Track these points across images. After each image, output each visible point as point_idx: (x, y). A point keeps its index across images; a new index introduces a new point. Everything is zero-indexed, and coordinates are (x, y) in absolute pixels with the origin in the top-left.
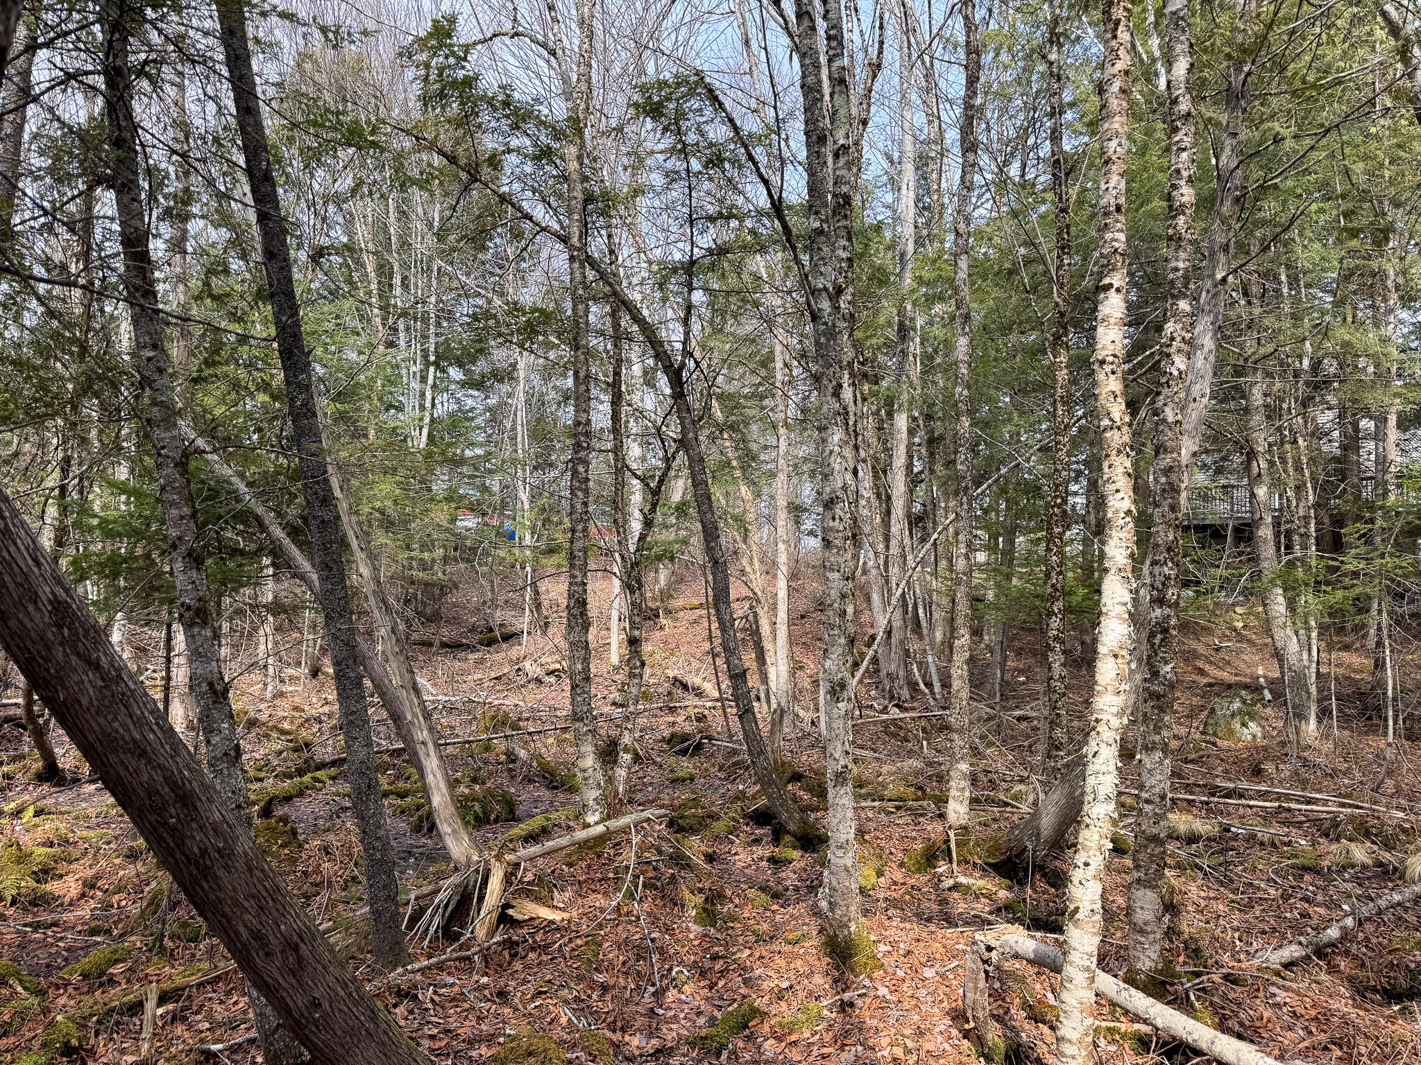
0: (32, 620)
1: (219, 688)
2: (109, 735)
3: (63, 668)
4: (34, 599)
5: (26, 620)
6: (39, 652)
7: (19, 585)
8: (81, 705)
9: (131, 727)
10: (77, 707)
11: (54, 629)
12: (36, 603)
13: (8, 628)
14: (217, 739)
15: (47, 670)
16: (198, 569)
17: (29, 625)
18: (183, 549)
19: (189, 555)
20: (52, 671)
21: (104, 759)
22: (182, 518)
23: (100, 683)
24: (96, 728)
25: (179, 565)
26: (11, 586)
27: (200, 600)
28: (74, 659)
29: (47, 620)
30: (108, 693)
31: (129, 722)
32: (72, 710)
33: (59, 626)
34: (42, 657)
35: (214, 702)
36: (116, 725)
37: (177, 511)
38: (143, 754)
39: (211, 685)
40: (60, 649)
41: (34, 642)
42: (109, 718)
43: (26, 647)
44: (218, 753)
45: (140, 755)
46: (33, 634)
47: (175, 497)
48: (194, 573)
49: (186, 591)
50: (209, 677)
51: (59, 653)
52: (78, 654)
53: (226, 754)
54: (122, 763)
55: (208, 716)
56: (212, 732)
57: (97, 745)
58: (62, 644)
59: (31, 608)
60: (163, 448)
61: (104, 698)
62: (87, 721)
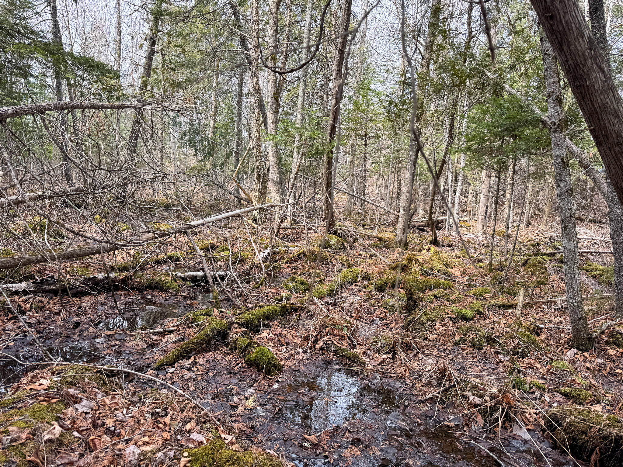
0: (580, 46)
1: (566, 161)
2: (604, 105)
3: (590, 70)
4: (583, 36)
5: (578, 46)
6: (581, 61)
7: (577, 28)
8: (595, 88)
9: (614, 102)
10: (593, 89)
11: (588, 51)
12: (583, 38)
13: (570, 50)
14: (563, 184)
15: (583, 71)
16: (560, 106)
17: (579, 48)
18: (554, 97)
19: (557, 99)
20: (585, 71)
21: (600, 117)
22: (554, 82)
23: (604, 79)
24: (599, 101)
25: (552, 104)
26: (574, 29)
27: (560, 120)
28: (595, 66)
29: (586, 46)
30: (606, 84)
31: (613, 99)
32: (590, 91)
33: (590, 49)
34: (582, 64)
35: (563, 168)
36: (608, 100)
37: (552, 80)
38: (617, 116)
39: (562, 159)
40: (590, 60)
41: (579, 57)
42: (606, 96)
43: (576, 59)
44: (564, 191)
45: (616, 116)
46: (580, 53)
47: (552, 73)
48: (558, 108)
49: (554, 116)
50: (562, 155)
51: (589, 62)
52: (596, 64)
53: (567, 192)
54: (608, 119)
55: (560, 174)
56: (561, 181)
57: (598, 110)
58: (591, 59)
59: (581, 40)
60: (547, 51)
61: (605, 86)
62: (596, 97)
